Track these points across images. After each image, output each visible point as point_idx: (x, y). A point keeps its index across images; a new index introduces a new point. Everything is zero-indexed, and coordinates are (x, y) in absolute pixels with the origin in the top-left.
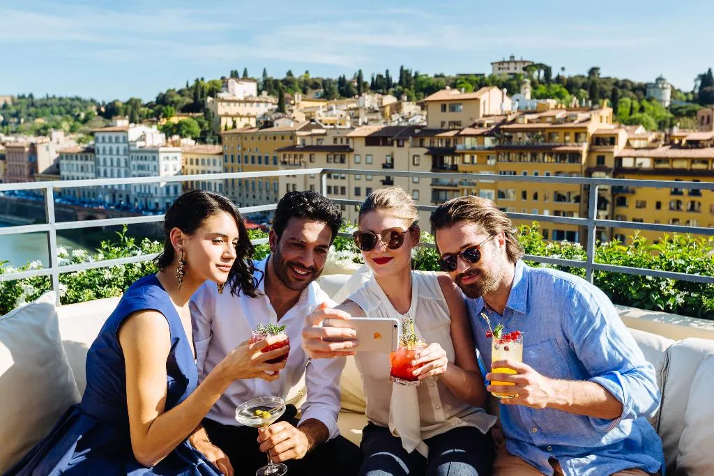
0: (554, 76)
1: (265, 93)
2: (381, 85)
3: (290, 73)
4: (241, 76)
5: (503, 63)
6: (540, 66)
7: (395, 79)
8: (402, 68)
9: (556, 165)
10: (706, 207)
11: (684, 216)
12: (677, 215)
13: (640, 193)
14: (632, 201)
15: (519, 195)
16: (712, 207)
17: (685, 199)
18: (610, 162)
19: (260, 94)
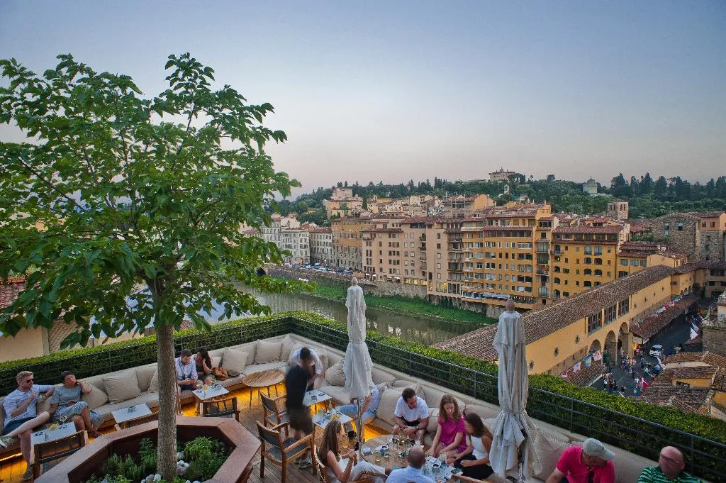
0: (527, 180)
1: (357, 195)
2: (424, 189)
3: (371, 183)
4: (344, 186)
5: (497, 173)
6: (518, 175)
7: (433, 184)
8: (436, 178)
9: (518, 238)
10: (605, 262)
11: (593, 267)
12: (588, 266)
13: (567, 254)
14: (563, 259)
15: (497, 256)
16: (609, 262)
17: (593, 258)
18: (549, 237)
19: (354, 196)
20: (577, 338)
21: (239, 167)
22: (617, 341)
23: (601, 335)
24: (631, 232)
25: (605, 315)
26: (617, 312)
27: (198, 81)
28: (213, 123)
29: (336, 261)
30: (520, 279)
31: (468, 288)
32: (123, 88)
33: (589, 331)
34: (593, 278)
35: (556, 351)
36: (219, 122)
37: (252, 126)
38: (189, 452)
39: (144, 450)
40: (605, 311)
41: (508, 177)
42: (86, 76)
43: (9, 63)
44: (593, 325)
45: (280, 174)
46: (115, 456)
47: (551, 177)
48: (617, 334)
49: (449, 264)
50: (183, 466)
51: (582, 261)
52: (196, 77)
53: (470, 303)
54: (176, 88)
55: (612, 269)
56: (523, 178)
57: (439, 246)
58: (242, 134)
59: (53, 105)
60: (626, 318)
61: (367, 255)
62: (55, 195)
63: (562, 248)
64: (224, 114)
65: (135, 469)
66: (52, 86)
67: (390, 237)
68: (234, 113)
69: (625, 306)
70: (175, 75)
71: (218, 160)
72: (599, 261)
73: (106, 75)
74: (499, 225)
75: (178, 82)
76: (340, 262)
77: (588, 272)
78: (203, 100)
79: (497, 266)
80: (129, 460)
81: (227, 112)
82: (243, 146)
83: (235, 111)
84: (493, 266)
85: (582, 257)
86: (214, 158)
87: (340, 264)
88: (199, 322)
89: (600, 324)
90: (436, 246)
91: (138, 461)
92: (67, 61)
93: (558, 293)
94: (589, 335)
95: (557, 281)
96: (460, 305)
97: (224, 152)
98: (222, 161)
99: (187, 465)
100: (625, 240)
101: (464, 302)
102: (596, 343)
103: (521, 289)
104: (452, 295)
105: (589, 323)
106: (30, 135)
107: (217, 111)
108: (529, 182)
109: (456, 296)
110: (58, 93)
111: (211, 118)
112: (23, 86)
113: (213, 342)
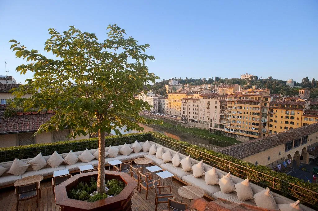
3: (187, 78)
4: (174, 79)
5: (244, 75)
6: (255, 76)
8: (216, 77)
9: (253, 105)
10: (296, 118)
11: (290, 120)
12: (287, 120)
13: (277, 114)
14: (274, 116)
15: (243, 113)
16: (298, 118)
17: (290, 116)
18: (268, 105)
19: (179, 83)
20: (280, 153)
21: (135, 70)
22: (300, 156)
23: (292, 152)
24: (310, 105)
25: (295, 143)
26: (301, 143)
27: (119, 35)
28: (125, 52)
29: (170, 112)
30: (253, 124)
31: (229, 127)
32: (91, 38)
33: (286, 150)
34: (289, 126)
35: (269, 158)
36: (128, 52)
37: (140, 54)
38: (109, 184)
39: (92, 182)
40: (295, 142)
41: (250, 77)
42: (78, 33)
43: (52, 30)
44: (288, 148)
45: (151, 74)
46: (81, 182)
47: (271, 78)
48: (300, 152)
49: (220, 115)
50: (107, 189)
51: (284, 117)
52: (118, 33)
53: (229, 134)
54: (110, 38)
55: (299, 122)
56: (257, 78)
57: (216, 107)
58: (136, 57)
59: (65, 45)
60: (305, 146)
61: (183, 110)
62: (64, 79)
63: (274, 111)
64: (130, 49)
65: (89, 189)
66: (65, 38)
67: (194, 102)
68: (133, 48)
69: (305, 140)
70: (110, 32)
71: (127, 67)
72: (293, 118)
73: (85, 33)
74: (244, 99)
75: (111, 35)
76: (171, 112)
77: (286, 122)
78: (121, 43)
79: (242, 117)
80: (86, 185)
81: (131, 47)
82: (136, 61)
83: (134, 47)
84: (241, 117)
85: (284, 115)
86: (125, 66)
87: (171, 113)
88: (117, 132)
89: (291, 148)
90: (215, 107)
91: (90, 186)
92: (72, 28)
93: (271, 131)
94: (286, 152)
95: (271, 126)
96: (224, 134)
97: (129, 64)
98: (128, 68)
99: (108, 189)
100: (307, 108)
101: (226, 133)
102: (289, 156)
103: (254, 129)
104: (221, 129)
105: (286, 146)
106: (57, 56)
107: (127, 47)
108: (260, 80)
109: (223, 130)
110: (67, 40)
111: (124, 50)
112: (55, 38)
113: (118, 142)
